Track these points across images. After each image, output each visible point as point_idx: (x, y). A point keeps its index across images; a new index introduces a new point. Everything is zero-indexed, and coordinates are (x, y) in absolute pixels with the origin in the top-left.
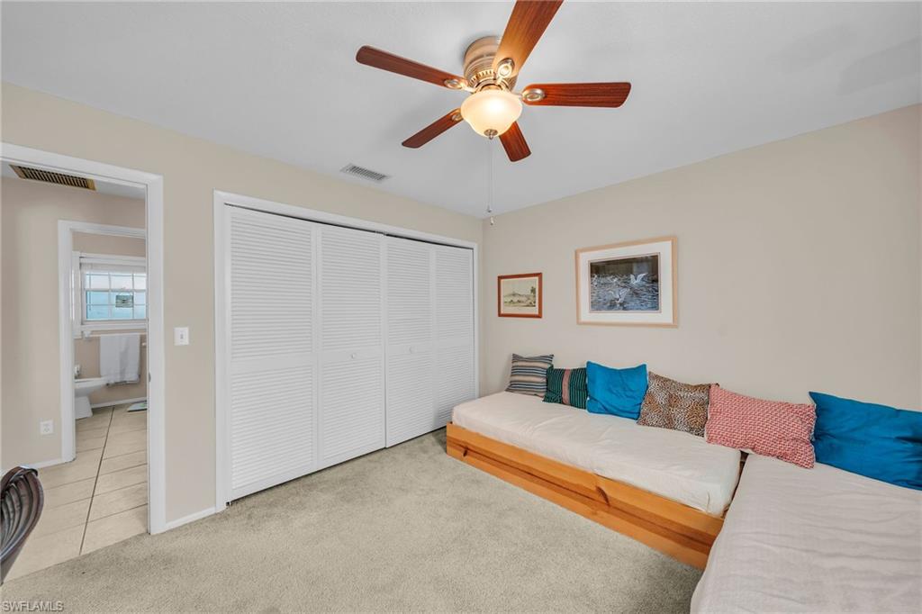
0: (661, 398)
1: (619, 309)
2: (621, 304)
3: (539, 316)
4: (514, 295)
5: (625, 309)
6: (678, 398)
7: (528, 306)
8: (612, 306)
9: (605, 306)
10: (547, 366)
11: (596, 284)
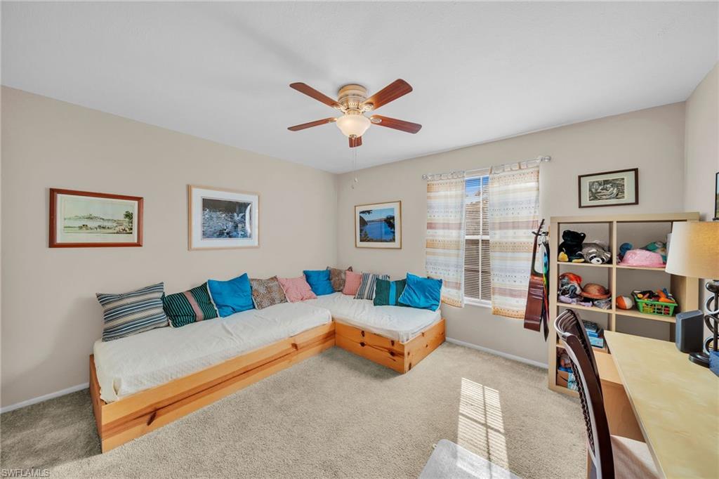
0: (262, 290)
1: (226, 237)
2: (228, 234)
3: (138, 245)
4: (90, 218)
5: (230, 237)
6: (270, 287)
7: (117, 233)
8: (221, 234)
9: (215, 235)
10: (160, 295)
11: (207, 216)
